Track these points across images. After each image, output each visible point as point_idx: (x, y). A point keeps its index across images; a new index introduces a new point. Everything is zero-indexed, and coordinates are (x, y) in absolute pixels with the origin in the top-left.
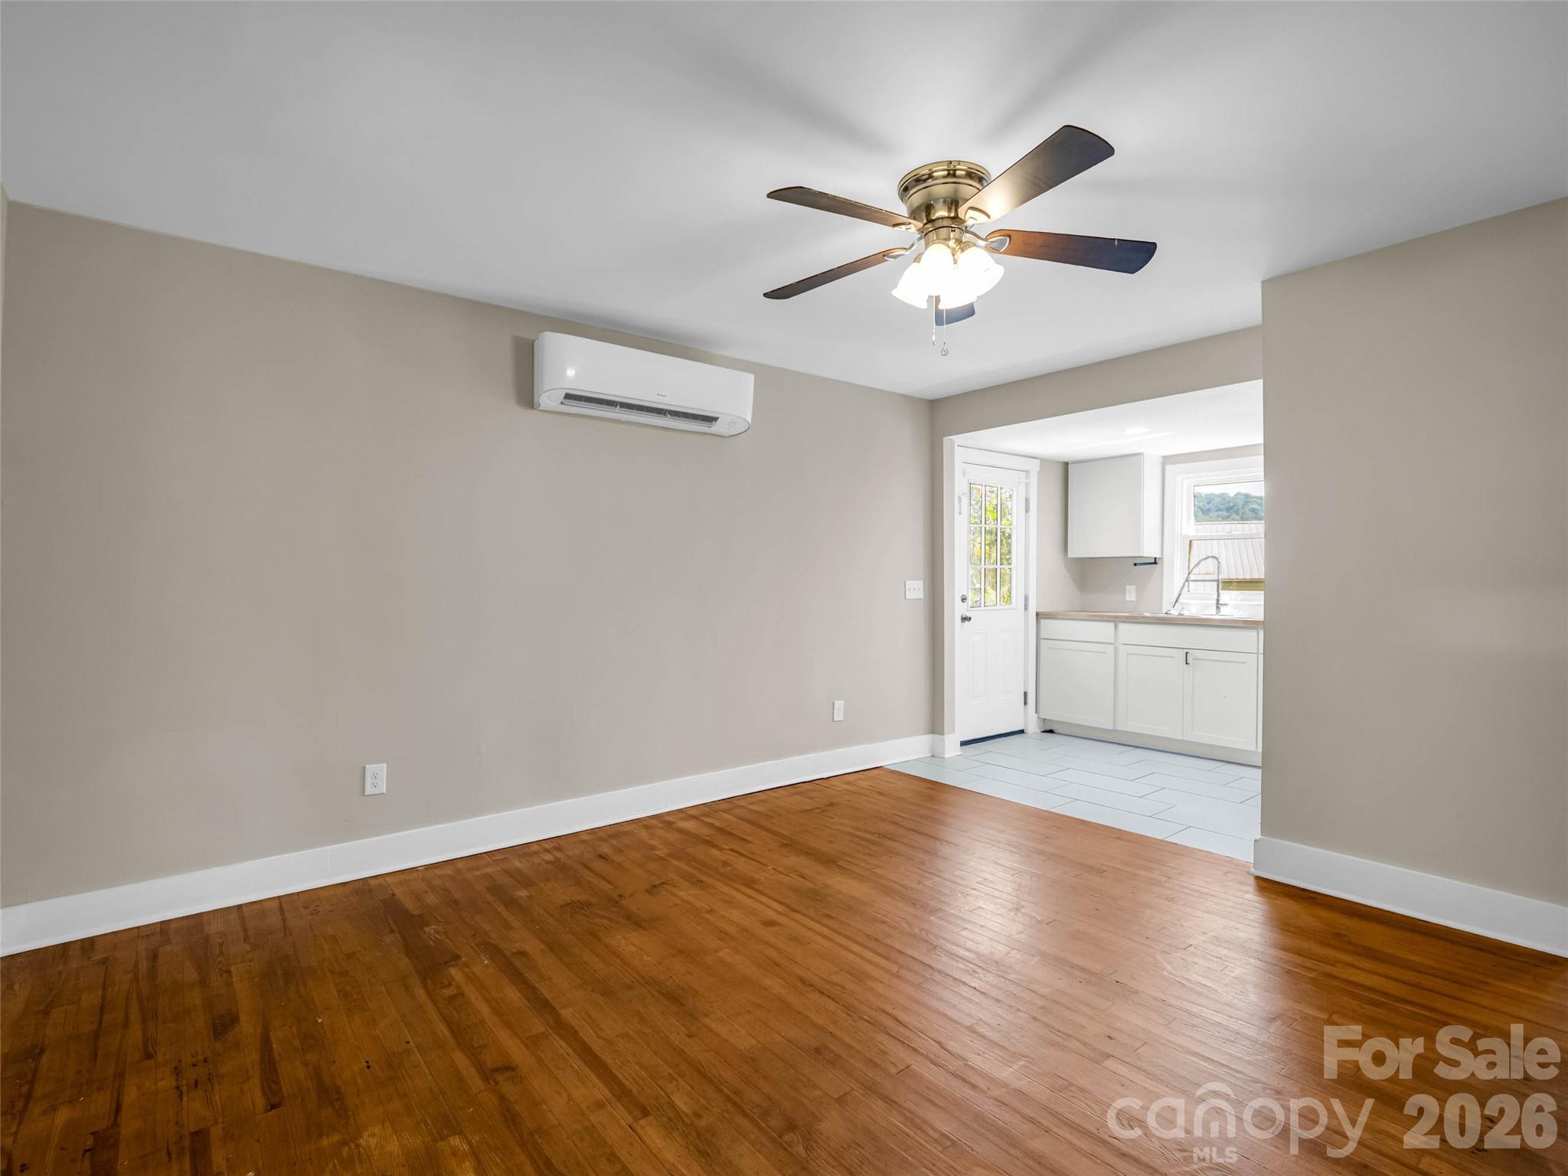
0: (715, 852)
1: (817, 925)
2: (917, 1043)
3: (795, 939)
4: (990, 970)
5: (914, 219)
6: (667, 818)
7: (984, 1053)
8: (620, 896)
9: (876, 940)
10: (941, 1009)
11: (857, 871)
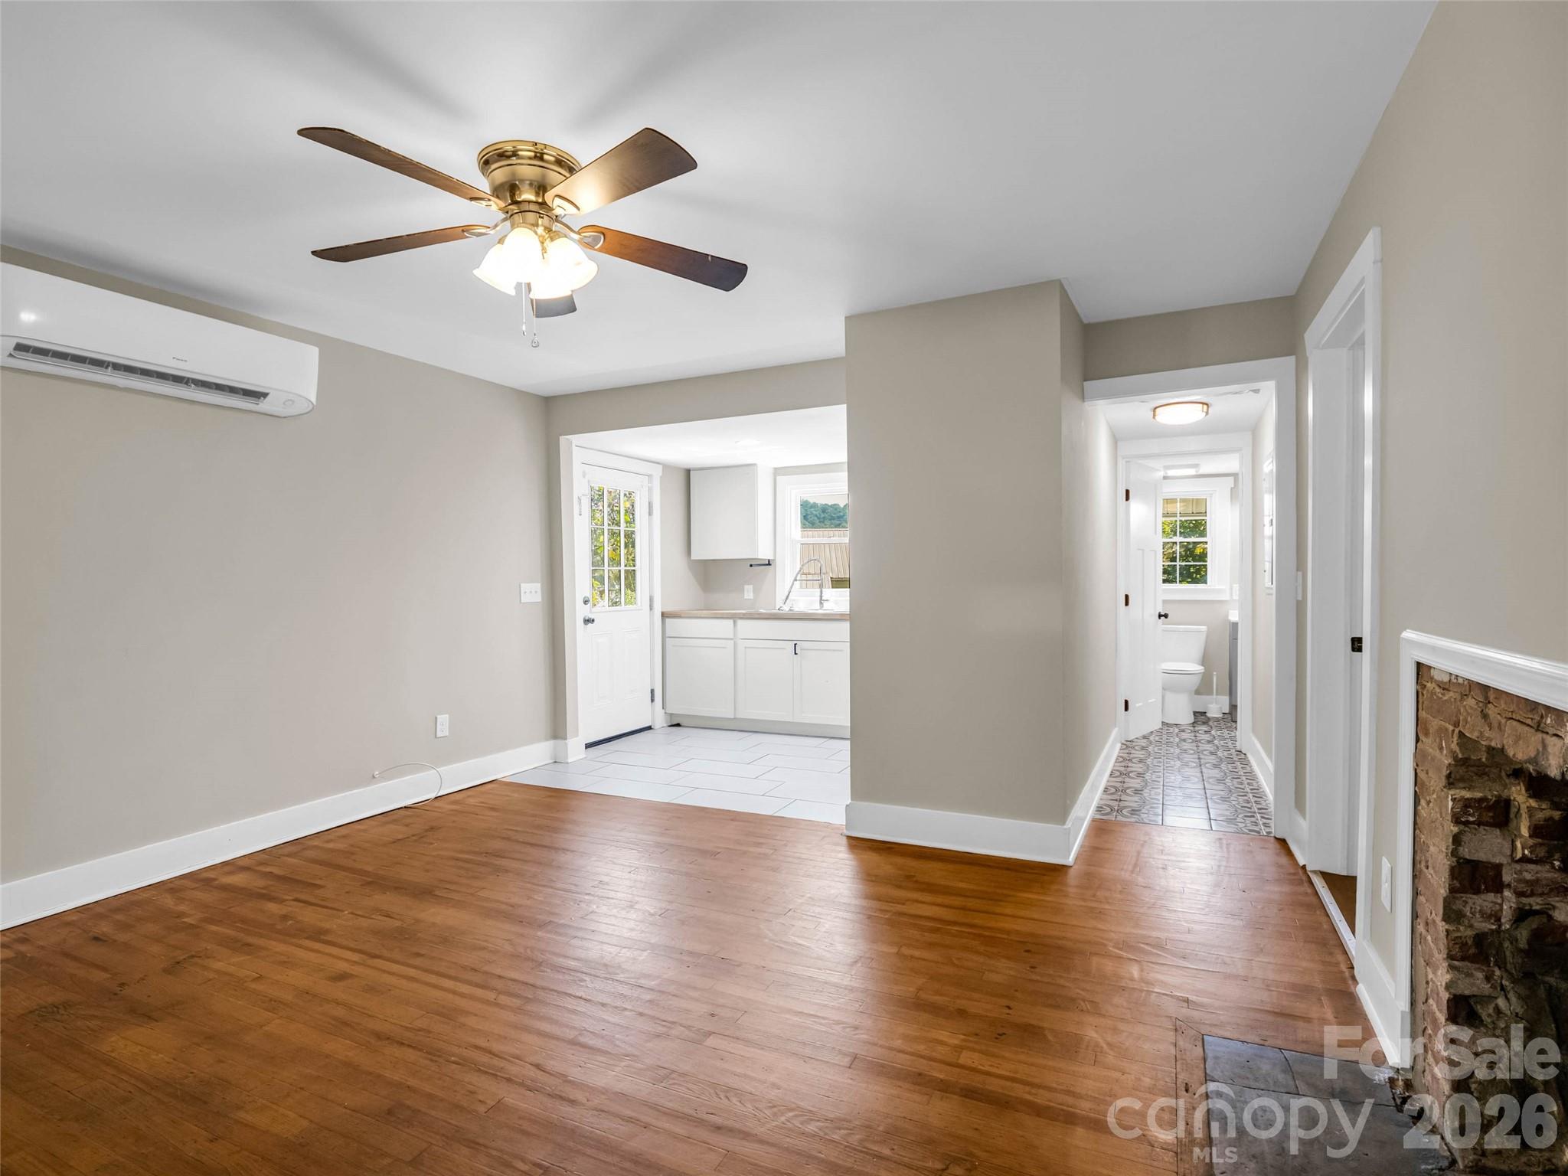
0: (272, 907)
1: (402, 967)
2: (514, 1070)
3: (372, 989)
4: (598, 975)
5: (498, 197)
6: (205, 875)
7: (585, 1063)
8: (122, 985)
9: (474, 970)
10: (542, 1028)
11: (456, 898)
